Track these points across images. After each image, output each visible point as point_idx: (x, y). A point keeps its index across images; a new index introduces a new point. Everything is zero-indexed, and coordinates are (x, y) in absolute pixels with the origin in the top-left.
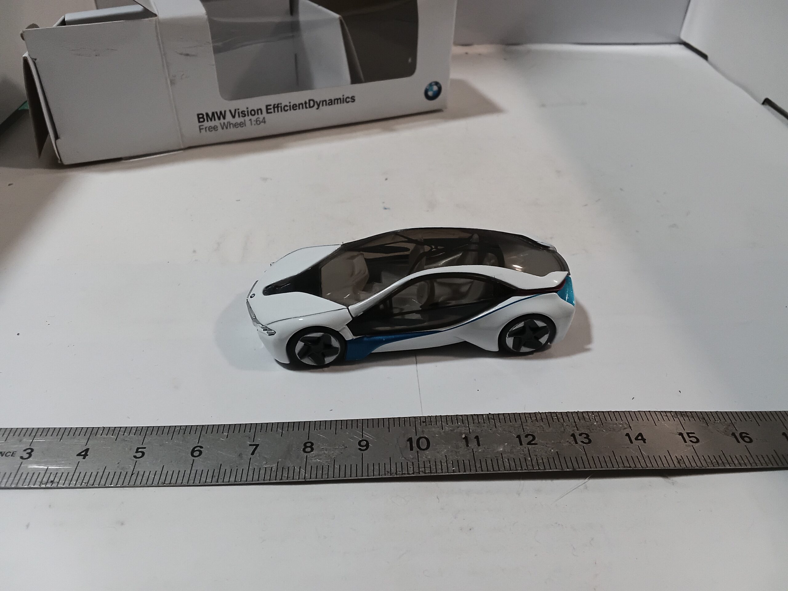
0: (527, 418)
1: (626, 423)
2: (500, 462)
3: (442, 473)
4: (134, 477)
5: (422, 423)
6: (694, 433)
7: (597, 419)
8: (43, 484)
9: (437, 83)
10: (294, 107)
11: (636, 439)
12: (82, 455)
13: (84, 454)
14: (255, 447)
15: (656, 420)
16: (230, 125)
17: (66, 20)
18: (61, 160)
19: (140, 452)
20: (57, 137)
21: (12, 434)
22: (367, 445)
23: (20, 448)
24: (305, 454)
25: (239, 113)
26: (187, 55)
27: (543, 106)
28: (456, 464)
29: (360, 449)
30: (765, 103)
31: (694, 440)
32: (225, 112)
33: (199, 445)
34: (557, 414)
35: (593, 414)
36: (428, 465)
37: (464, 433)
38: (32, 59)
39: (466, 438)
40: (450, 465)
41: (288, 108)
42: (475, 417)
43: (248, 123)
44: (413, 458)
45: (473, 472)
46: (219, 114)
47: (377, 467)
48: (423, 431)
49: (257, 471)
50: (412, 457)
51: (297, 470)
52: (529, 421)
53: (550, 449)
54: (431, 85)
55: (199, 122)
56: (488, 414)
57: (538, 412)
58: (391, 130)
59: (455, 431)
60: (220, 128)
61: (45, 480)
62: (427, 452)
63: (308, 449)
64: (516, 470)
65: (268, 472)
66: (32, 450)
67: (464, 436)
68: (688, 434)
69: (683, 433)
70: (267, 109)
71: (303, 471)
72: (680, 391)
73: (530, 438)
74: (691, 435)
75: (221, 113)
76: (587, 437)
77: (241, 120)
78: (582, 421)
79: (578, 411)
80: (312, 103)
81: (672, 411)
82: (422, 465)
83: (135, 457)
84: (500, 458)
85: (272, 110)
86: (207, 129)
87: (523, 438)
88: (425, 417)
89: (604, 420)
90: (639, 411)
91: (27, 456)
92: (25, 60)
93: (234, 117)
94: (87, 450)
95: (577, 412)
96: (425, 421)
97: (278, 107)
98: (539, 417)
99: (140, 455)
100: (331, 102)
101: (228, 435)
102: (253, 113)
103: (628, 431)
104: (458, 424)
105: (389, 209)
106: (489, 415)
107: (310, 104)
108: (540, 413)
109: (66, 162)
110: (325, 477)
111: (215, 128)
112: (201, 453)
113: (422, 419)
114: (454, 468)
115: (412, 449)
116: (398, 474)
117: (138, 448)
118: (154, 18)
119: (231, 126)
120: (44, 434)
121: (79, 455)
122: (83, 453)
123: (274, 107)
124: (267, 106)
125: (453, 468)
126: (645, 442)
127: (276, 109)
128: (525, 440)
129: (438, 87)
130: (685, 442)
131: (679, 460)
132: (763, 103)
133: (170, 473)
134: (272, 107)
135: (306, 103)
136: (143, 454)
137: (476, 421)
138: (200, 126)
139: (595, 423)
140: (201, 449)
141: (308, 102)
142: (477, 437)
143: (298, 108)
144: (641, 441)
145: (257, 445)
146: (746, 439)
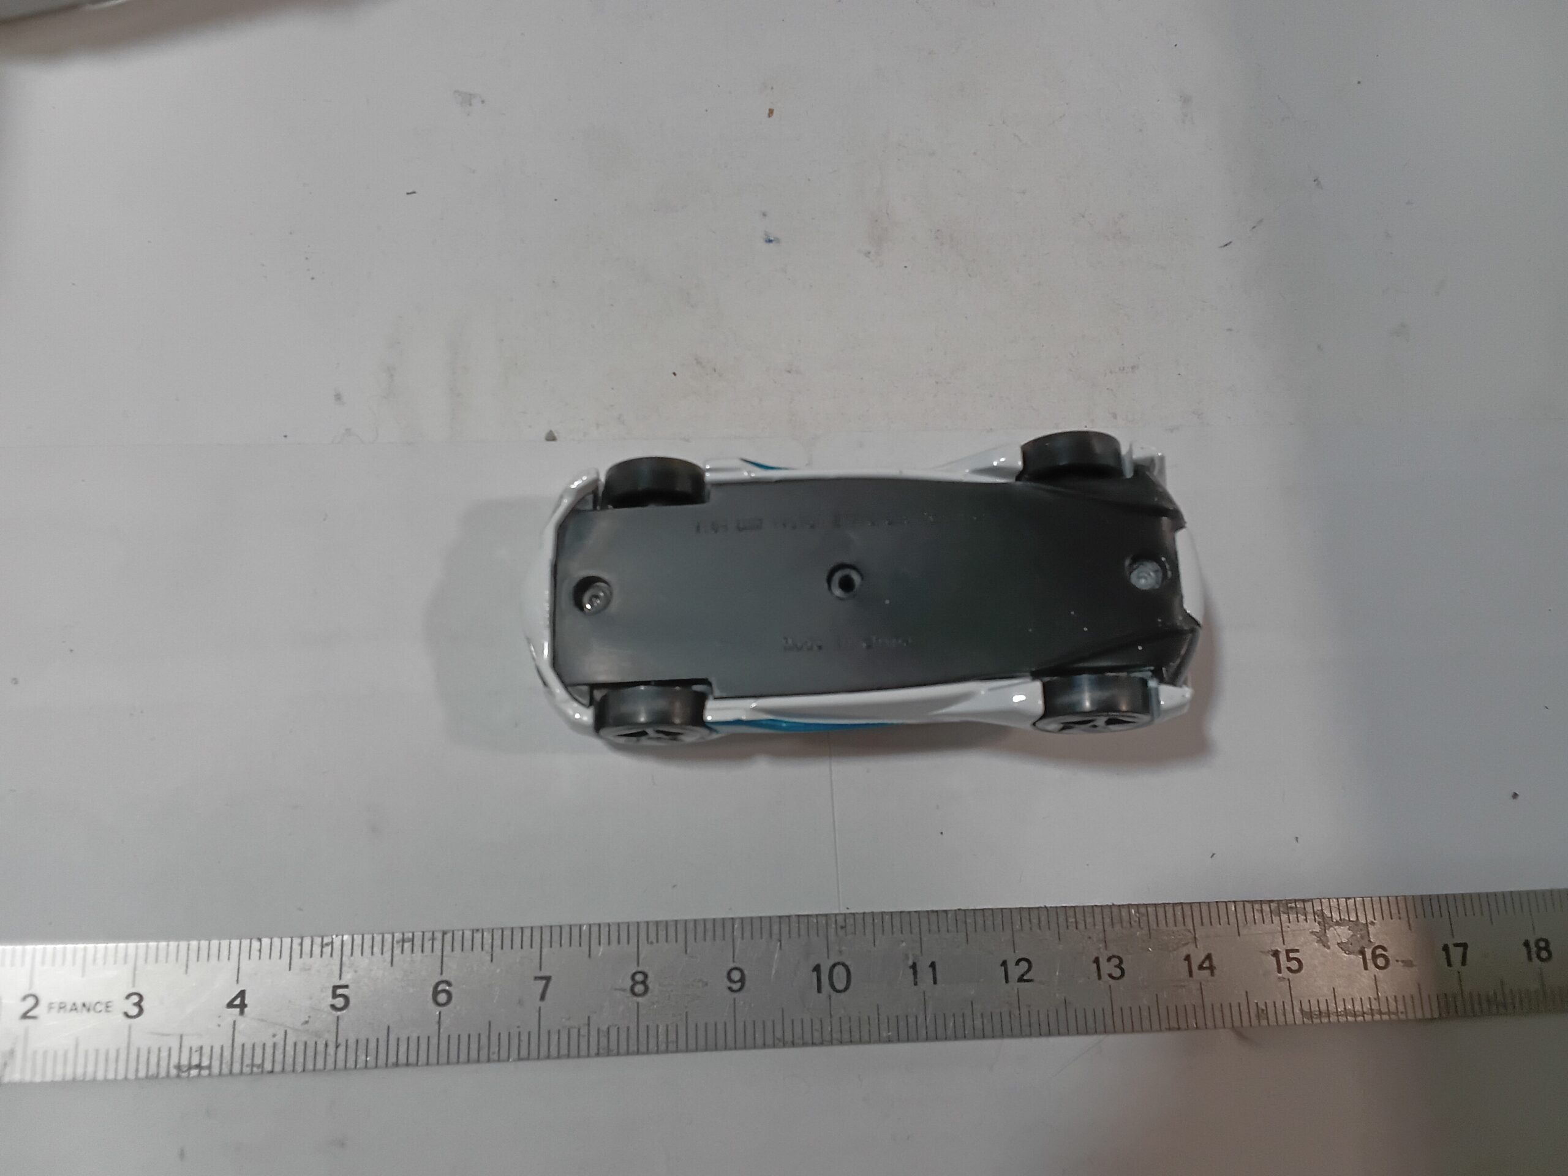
0: (1024, 921)
1: (1189, 930)
2: (968, 1017)
3: (870, 1042)
4: (342, 1049)
5: (839, 929)
6: (1297, 951)
7: (1145, 921)
11: (1201, 967)
12: (236, 1006)
13: (240, 1003)
14: (544, 982)
15: (1242, 923)
19: (340, 996)
21: (89, 961)
22: (742, 981)
23: (115, 991)
24: (635, 999)
28: (893, 1023)
29: (730, 988)
31: (1294, 965)
33: (444, 978)
34: (1076, 911)
35: (1139, 914)
36: (846, 1027)
37: (912, 955)
39: (914, 966)
40: (884, 1026)
42: (933, 917)
44: (822, 1005)
47: (759, 1029)
48: (840, 952)
49: (554, 1036)
50: (819, 1006)
51: (623, 1030)
52: (1027, 926)
53: (1054, 992)
56: (956, 911)
57: (1042, 906)
59: (896, 950)
62: (844, 996)
63: (639, 988)
65: (574, 1036)
66: (141, 997)
67: (910, 961)
68: (1288, 952)
69: (1280, 950)
74: (1291, 956)
76: (1120, 963)
78: (1118, 927)
79: (1113, 904)
81: (1272, 901)
82: (836, 1027)
84: (968, 1011)
87: (1011, 965)
88: (845, 914)
89: (1153, 925)
91: (135, 1009)
94: (242, 994)
95: (1110, 906)
96: (844, 924)
98: (1044, 915)
99: (340, 1002)
101: (491, 950)
103: (1190, 948)
104: (902, 932)
105: (779, 241)
106: (957, 913)
108: (1047, 909)
110: (672, 1050)
112: (450, 996)
113: (840, 919)
114: (890, 1034)
115: (819, 990)
116: (797, 1044)
117: (335, 988)
120: (152, 957)
121: (230, 1005)
122: (237, 1002)
125: (889, 1032)
126: (1212, 974)
128: (1015, 972)
130: (1279, 970)
131: (1260, 1011)
133: (403, 1040)
136: (347, 999)
137: (935, 925)
139: (1138, 932)
140: (449, 988)
142: (933, 965)
144: (1207, 973)
145: (548, 979)
146: (1381, 962)
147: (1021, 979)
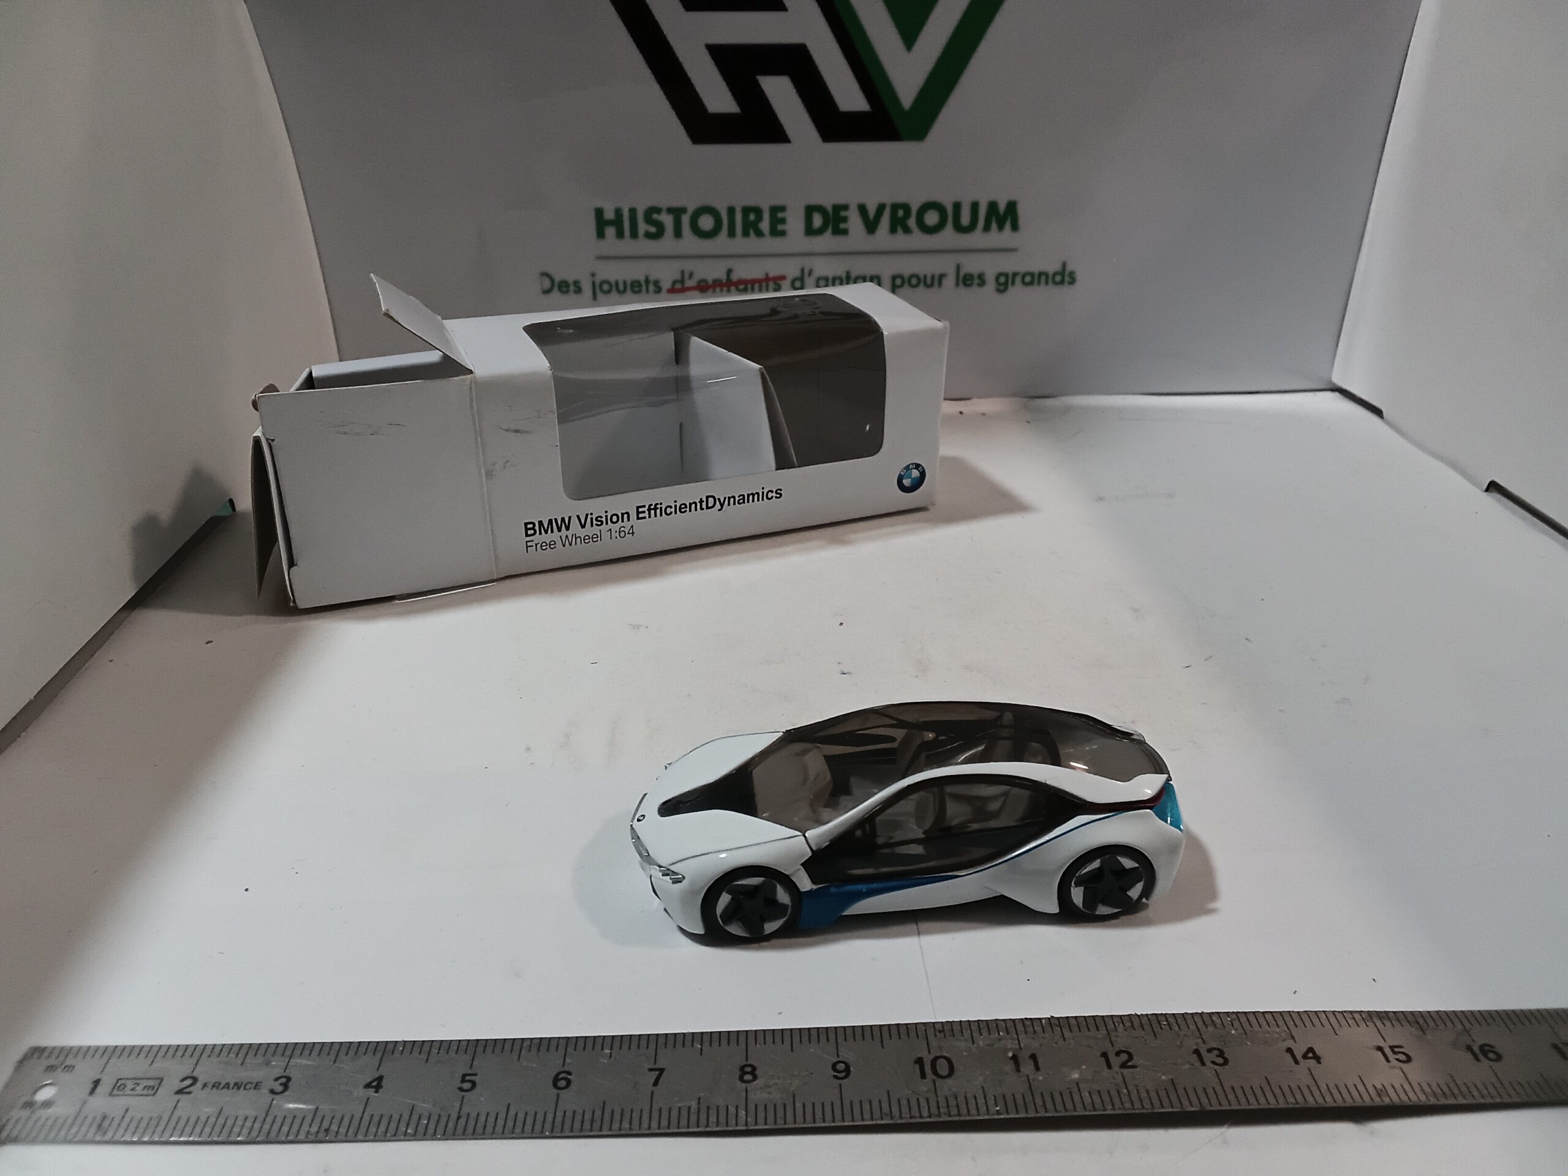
0: (1116, 1024)
1: (1285, 1031)
2: (1076, 1098)
3: (979, 1115)
4: (462, 1121)
5: (938, 1034)
6: (1402, 1047)
7: (1236, 1024)
8: (311, 1134)
9: (917, 466)
10: (682, 508)
11: (1305, 1057)
12: (373, 1087)
13: (376, 1084)
14: (657, 1073)
15: (1336, 1026)
16: (576, 538)
17: (314, 375)
18: (294, 601)
19: (469, 1081)
20: (292, 563)
21: (251, 1055)
22: (847, 1070)
23: (267, 1075)
24: (744, 1085)
25: (592, 519)
26: (517, 431)
27: (1101, 499)
28: (1001, 1101)
29: (835, 1077)
30: (1491, 489)
31: (1402, 1057)
32: (570, 518)
33: (566, 1069)
34: (1166, 1018)
35: (1229, 1017)
36: (952, 1102)
37: (1011, 1049)
38: (267, 440)
39: (1015, 1058)
40: (991, 1102)
41: (673, 510)
42: (1028, 1023)
43: (606, 535)
44: (928, 1091)
45: (1032, 1114)
46: (559, 523)
47: (866, 1107)
48: (940, 1048)
49: (665, 1113)
50: (925, 1089)
51: (732, 1110)
52: (1121, 1028)
53: (1159, 1075)
54: (907, 468)
55: (527, 535)
56: (1049, 1018)
57: (1134, 1013)
58: (843, 542)
59: (995, 1046)
60: (559, 545)
61: (314, 1129)
62: (949, 1081)
63: (748, 1077)
64: (1104, 1110)
65: (684, 1113)
66: (289, 1079)
67: (1010, 1054)
68: (1392, 1048)
69: (1383, 1046)
70: (638, 513)
71: (742, 1113)
72: (1374, 979)
73: (1124, 1057)
74: (1396, 1050)
75: (563, 520)
76: (1221, 1054)
77: (596, 530)
78: (1211, 1028)
79: (1203, 1012)
80: (711, 500)
81: (1362, 1011)
82: (943, 1104)
83: (461, 1089)
84: (1075, 1090)
85: (646, 514)
86: (539, 546)
87: (1111, 1056)
88: (942, 1022)
89: (1247, 1027)
90: (1306, 1011)
91: (281, 1089)
92: (257, 442)
93: (583, 526)
94: (380, 1079)
95: (1200, 1013)
96: (942, 1029)
97: (655, 509)
98: (1136, 1022)
99: (467, 1086)
100: (743, 499)
101: (611, 1053)
102: (615, 519)
103: (1290, 1043)
104: (999, 1034)
105: (850, 673)
106: (1051, 1020)
107: (707, 503)
108: (1138, 1016)
109: (302, 605)
110: (780, 1125)
111: (551, 545)
112: (569, 1082)
113: (938, 1027)
114: (998, 1108)
115: (923, 1076)
116: (905, 1118)
117: (464, 1075)
118: (469, 376)
119: (578, 539)
120: (306, 1052)
121: (368, 1086)
123: (649, 510)
124: (638, 508)
125: (997, 1106)
126: (1319, 1062)
127: (652, 512)
128: (1115, 1061)
129: (919, 471)
130: (1388, 1060)
131: (1379, 1091)
132: (1487, 490)
133: (521, 1116)
134: (645, 509)
135: (701, 501)
136: (474, 1084)
137: (1030, 1029)
138: (527, 542)
139: (1233, 1032)
140: (569, 1077)
141: (704, 499)
142: (1033, 1057)
143: (688, 509)
144: (1313, 1062)
145: (662, 1071)
146: (1491, 1055)
147: (1124, 1066)
